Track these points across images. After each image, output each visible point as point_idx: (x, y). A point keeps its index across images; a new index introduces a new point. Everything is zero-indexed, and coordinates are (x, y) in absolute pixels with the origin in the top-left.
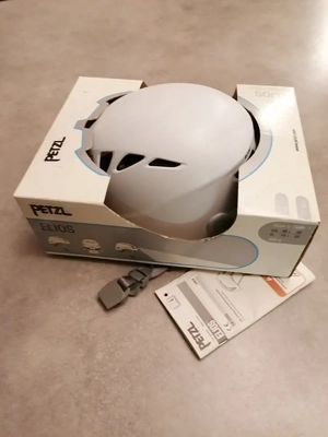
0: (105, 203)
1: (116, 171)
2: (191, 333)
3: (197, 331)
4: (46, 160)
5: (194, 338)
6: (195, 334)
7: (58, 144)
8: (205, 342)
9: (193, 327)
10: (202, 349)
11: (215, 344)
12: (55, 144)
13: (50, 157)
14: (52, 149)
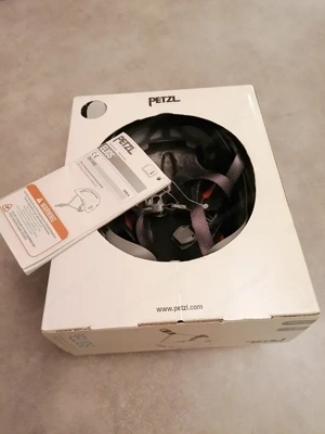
2: (131, 146)
3: (126, 148)
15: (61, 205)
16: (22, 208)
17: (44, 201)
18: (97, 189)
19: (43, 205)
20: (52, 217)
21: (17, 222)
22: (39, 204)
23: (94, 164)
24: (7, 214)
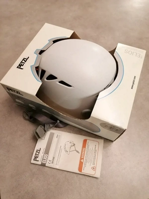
0: (36, 95)
1: (46, 80)
2: (37, 152)
3: (39, 153)
4: (18, 67)
5: (36, 154)
6: (37, 153)
7: (25, 60)
8: (37, 159)
9: (39, 151)
10: (34, 160)
11: (39, 163)
12: (23, 60)
13: (20, 66)
14: (22, 62)
15: (78, 152)
16: (89, 163)
17: (81, 159)
18: (62, 147)
19: (82, 157)
20: (84, 150)
21: (94, 158)
22: (83, 159)
23: (54, 158)
24: (95, 166)
